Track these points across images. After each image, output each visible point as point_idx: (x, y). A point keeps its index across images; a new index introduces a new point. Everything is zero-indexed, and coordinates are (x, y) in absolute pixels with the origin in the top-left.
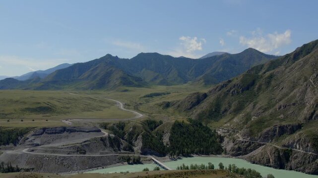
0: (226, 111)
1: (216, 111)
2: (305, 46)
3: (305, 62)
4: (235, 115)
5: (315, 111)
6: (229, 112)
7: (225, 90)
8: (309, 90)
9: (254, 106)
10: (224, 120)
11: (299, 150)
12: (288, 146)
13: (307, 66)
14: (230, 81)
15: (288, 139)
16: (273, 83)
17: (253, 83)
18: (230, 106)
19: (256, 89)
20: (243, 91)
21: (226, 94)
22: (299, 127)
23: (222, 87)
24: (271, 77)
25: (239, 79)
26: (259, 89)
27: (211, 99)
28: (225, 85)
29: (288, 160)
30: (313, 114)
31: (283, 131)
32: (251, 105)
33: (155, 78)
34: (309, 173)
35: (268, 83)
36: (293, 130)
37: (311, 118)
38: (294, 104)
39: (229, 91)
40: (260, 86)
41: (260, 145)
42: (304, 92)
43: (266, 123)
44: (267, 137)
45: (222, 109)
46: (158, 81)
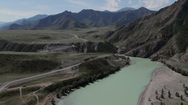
0: (121, 38)
1: (117, 38)
3: (155, 18)
4: (124, 40)
6: (122, 39)
7: (122, 30)
8: (151, 29)
9: (132, 36)
10: (119, 42)
11: (141, 51)
12: (138, 50)
13: (156, 20)
14: (124, 26)
15: (139, 47)
16: (142, 27)
17: (134, 27)
18: (123, 37)
19: (134, 29)
20: (129, 30)
21: (122, 32)
22: (144, 43)
23: (120, 28)
24: (142, 24)
25: (128, 25)
26: (136, 29)
27: (115, 34)
28: (122, 28)
29: (137, 54)
30: (149, 39)
31: (138, 45)
33: (91, 24)
34: (143, 58)
35: (140, 27)
36: (141, 44)
37: (148, 40)
38: (145, 35)
39: (123, 30)
40: (136, 28)
41: (130, 50)
42: (149, 31)
43: (133, 42)
44: (133, 47)
45: (120, 38)
46: (93, 25)
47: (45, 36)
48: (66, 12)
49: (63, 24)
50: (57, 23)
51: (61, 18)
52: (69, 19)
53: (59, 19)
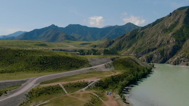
0: (124, 47)
1: (119, 47)
2: (158, 20)
3: (158, 26)
4: (128, 49)
5: (161, 43)
7: (122, 38)
8: (159, 36)
9: (136, 44)
10: (123, 51)
11: (156, 56)
12: (151, 55)
13: (158, 28)
14: (124, 35)
15: (151, 53)
16: (144, 35)
17: (135, 35)
18: (125, 45)
19: (136, 38)
20: (131, 39)
21: (123, 40)
22: (156, 49)
23: (121, 37)
24: (143, 33)
25: (129, 34)
26: (138, 38)
27: (117, 42)
28: (123, 37)
29: (151, 60)
30: (160, 44)
31: (149, 50)
32: (135, 44)
33: (80, 38)
34: (159, 63)
35: (142, 35)
36: (153, 50)
37: (160, 45)
38: (153, 42)
39: (124, 39)
40: (138, 36)
41: (140, 57)
42: (157, 37)
43: (142, 49)
44: (143, 53)
45: (122, 46)
47: (40, 44)
48: (53, 26)
49: (51, 36)
50: (44, 36)
51: (48, 31)
52: (58, 32)
53: (46, 33)
